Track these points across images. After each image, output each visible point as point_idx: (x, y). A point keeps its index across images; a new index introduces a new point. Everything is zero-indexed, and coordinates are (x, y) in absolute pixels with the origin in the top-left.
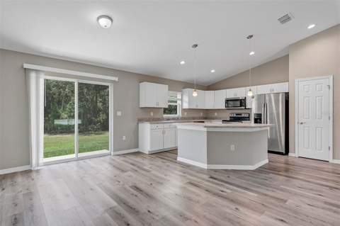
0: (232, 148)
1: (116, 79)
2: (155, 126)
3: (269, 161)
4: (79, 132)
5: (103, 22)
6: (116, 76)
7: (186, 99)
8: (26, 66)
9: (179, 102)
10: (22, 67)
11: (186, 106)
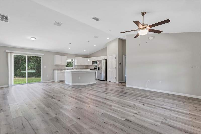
0: (80, 78)
1: (43, 54)
2: (59, 72)
3: (96, 83)
4: (28, 76)
5: (33, 39)
6: (43, 53)
7: (76, 61)
8: (7, 51)
9: (74, 62)
10: (5, 51)
11: (76, 64)
